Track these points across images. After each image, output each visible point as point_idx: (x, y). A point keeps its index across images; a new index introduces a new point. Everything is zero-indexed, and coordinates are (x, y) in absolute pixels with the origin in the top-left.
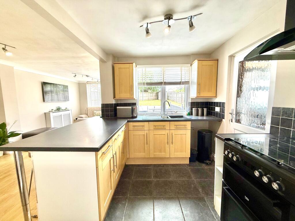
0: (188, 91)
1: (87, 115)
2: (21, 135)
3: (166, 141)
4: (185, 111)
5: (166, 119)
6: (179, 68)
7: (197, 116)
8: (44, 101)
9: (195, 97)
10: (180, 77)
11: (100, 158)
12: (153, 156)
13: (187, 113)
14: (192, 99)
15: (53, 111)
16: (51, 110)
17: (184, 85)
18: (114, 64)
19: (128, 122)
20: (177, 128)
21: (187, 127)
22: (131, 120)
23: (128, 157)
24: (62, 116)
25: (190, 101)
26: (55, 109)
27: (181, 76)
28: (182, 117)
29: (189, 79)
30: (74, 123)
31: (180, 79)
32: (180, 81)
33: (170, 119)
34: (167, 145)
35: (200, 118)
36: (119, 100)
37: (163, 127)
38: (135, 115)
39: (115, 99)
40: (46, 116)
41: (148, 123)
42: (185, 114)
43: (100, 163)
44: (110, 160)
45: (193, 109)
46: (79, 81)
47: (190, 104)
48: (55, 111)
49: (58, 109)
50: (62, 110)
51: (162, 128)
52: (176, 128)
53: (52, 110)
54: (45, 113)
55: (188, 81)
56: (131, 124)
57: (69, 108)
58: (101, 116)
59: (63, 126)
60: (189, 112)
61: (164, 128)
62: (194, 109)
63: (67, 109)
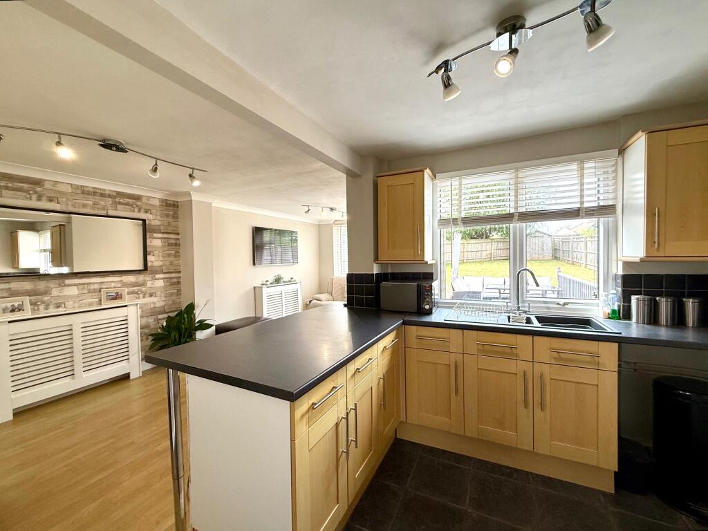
0: (611, 236)
1: (331, 294)
2: (214, 328)
3: (521, 396)
4: (601, 305)
5: (523, 325)
6: (575, 166)
7: (649, 323)
8: (254, 264)
9: (638, 260)
10: (578, 193)
11: (302, 416)
12: (474, 435)
13: (610, 311)
14: (627, 264)
15: (268, 283)
16: (264, 283)
17: (597, 219)
18: (378, 177)
19: (404, 323)
20: (560, 359)
21: (601, 360)
22: (415, 319)
23: (402, 418)
24: (283, 294)
25: (621, 272)
26: (271, 279)
27: (582, 190)
28: (586, 322)
29: (615, 198)
30: (304, 310)
31: (578, 199)
32: (577, 206)
33: (536, 325)
34: (521, 410)
35: (663, 333)
36: (389, 265)
37: (509, 350)
38: (427, 307)
39: (377, 262)
40: (257, 292)
41: (460, 332)
42: (601, 315)
43: (301, 429)
44: (337, 425)
45: (634, 298)
46: (320, 221)
47: (619, 281)
48: (271, 284)
49: (278, 280)
50: (284, 282)
51: (504, 353)
52: (555, 358)
53: (267, 281)
54: (255, 288)
55: (611, 203)
56: (413, 330)
57: (296, 278)
58: (346, 303)
59: (284, 316)
60: (616, 308)
61: (511, 353)
62: (638, 299)
63: (293, 280)
